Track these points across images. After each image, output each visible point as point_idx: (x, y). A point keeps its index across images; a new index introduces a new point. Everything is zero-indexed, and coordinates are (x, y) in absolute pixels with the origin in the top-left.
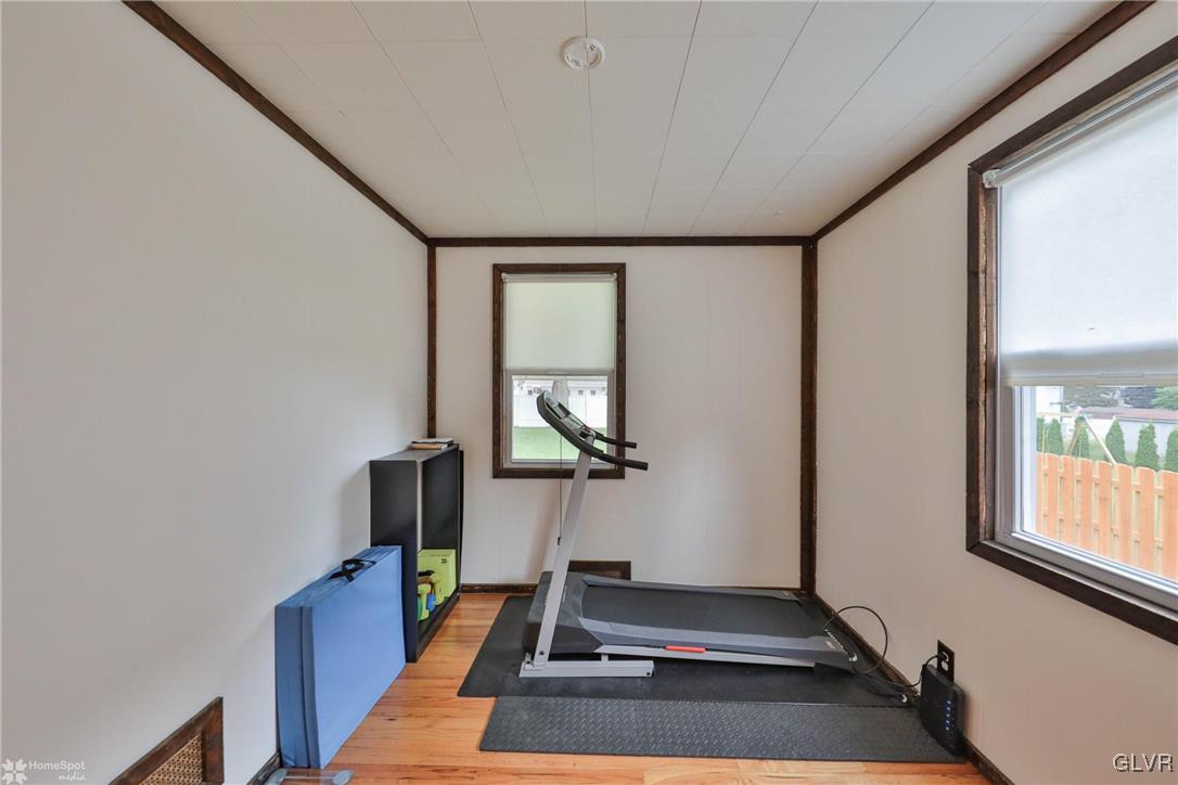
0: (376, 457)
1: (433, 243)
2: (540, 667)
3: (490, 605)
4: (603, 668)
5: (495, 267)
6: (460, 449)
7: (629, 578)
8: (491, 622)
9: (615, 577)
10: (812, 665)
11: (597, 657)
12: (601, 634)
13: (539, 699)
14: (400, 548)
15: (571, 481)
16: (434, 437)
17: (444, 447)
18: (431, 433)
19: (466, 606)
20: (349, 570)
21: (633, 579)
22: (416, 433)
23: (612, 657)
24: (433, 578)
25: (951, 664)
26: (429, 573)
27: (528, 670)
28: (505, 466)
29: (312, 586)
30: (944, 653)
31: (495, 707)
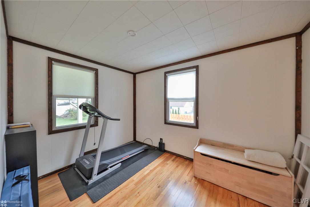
1: (10, 38)
2: (95, 179)
5: (49, 58)
8: (60, 182)
10: (144, 150)
11: (108, 169)
12: (108, 163)
16: (13, 123)
25: (162, 141)
27: (91, 182)
28: (54, 130)
30: (161, 139)
31: (88, 194)
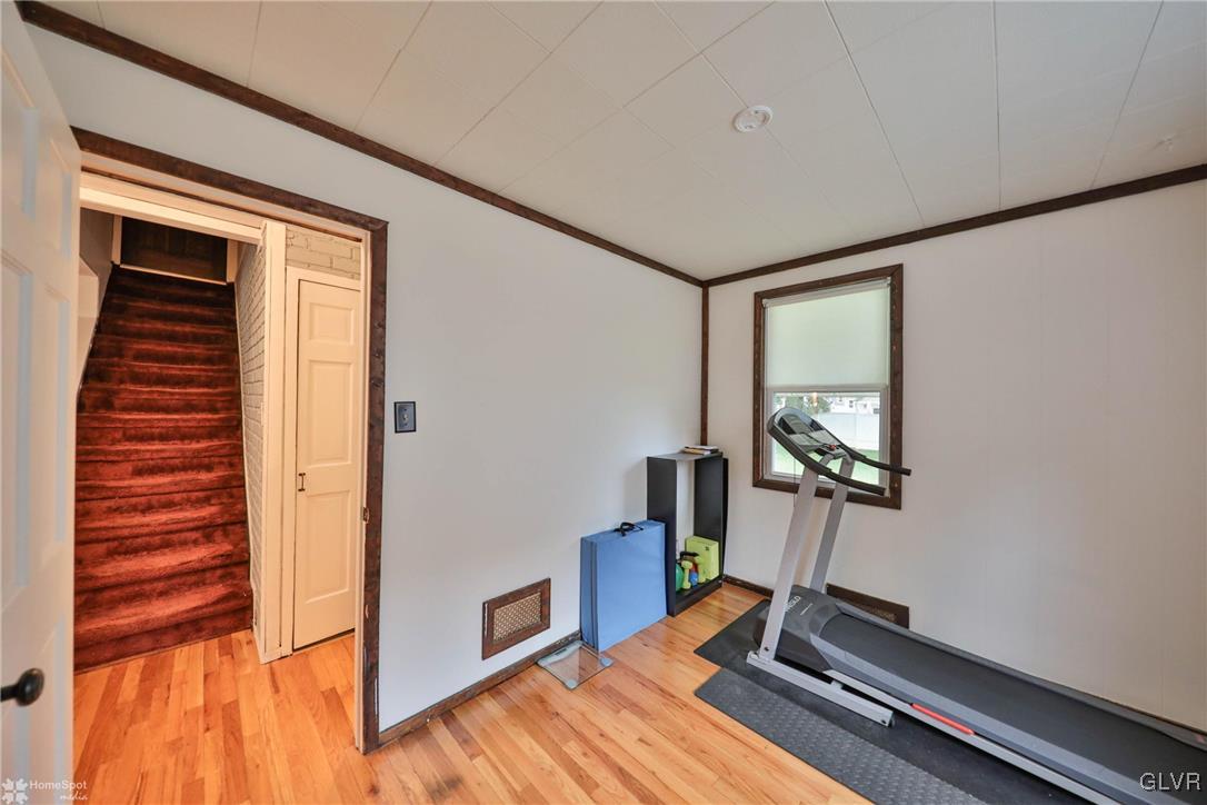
0: (653, 454)
1: (705, 285)
2: (763, 659)
3: (744, 599)
4: (832, 692)
5: (756, 294)
6: (724, 456)
7: (907, 627)
8: (742, 613)
9: (887, 619)
11: (829, 680)
12: (832, 657)
13: (756, 686)
14: (663, 525)
15: (829, 502)
16: (706, 445)
17: (709, 453)
18: (704, 442)
19: (726, 593)
20: (625, 529)
21: (911, 629)
22: (689, 439)
23: (846, 688)
24: (697, 559)
26: (695, 555)
27: (752, 659)
28: (766, 477)
29: (604, 533)
31: (718, 673)
